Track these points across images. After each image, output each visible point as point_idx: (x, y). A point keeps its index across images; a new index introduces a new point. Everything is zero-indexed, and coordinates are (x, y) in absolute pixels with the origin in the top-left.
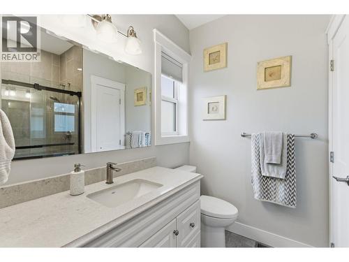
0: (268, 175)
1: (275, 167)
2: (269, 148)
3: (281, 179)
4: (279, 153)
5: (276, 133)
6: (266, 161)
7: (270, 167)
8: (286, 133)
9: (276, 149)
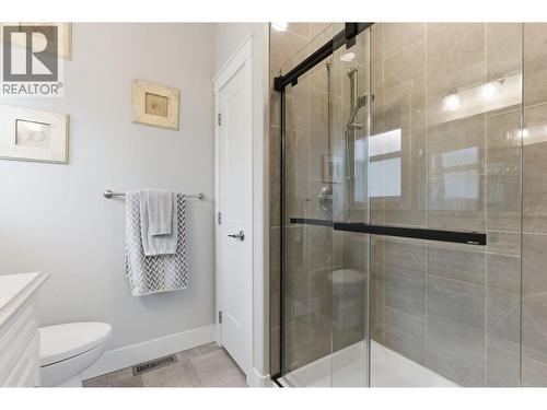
0: (154, 253)
1: (164, 240)
2: (156, 213)
3: (171, 255)
4: (169, 220)
5: (165, 191)
6: (152, 232)
7: (157, 240)
8: (176, 192)
9: (165, 213)
